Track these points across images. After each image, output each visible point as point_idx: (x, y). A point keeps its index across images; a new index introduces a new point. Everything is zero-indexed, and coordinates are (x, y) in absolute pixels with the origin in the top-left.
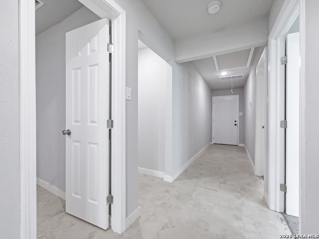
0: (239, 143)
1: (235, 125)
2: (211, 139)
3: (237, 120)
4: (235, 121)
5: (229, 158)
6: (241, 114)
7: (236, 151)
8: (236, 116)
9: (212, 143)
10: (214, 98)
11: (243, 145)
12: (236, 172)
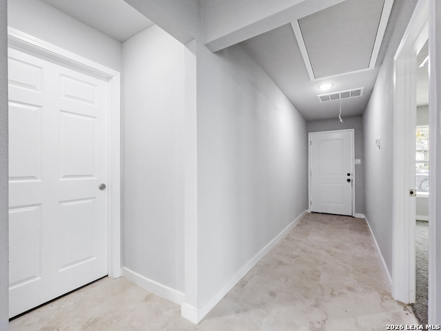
0: (356, 213)
1: (349, 180)
2: (306, 204)
3: (352, 171)
4: (349, 175)
5: (337, 247)
6: (359, 161)
7: (350, 229)
8: (350, 165)
9: (309, 211)
10: (311, 135)
11: (362, 216)
12: (349, 289)
